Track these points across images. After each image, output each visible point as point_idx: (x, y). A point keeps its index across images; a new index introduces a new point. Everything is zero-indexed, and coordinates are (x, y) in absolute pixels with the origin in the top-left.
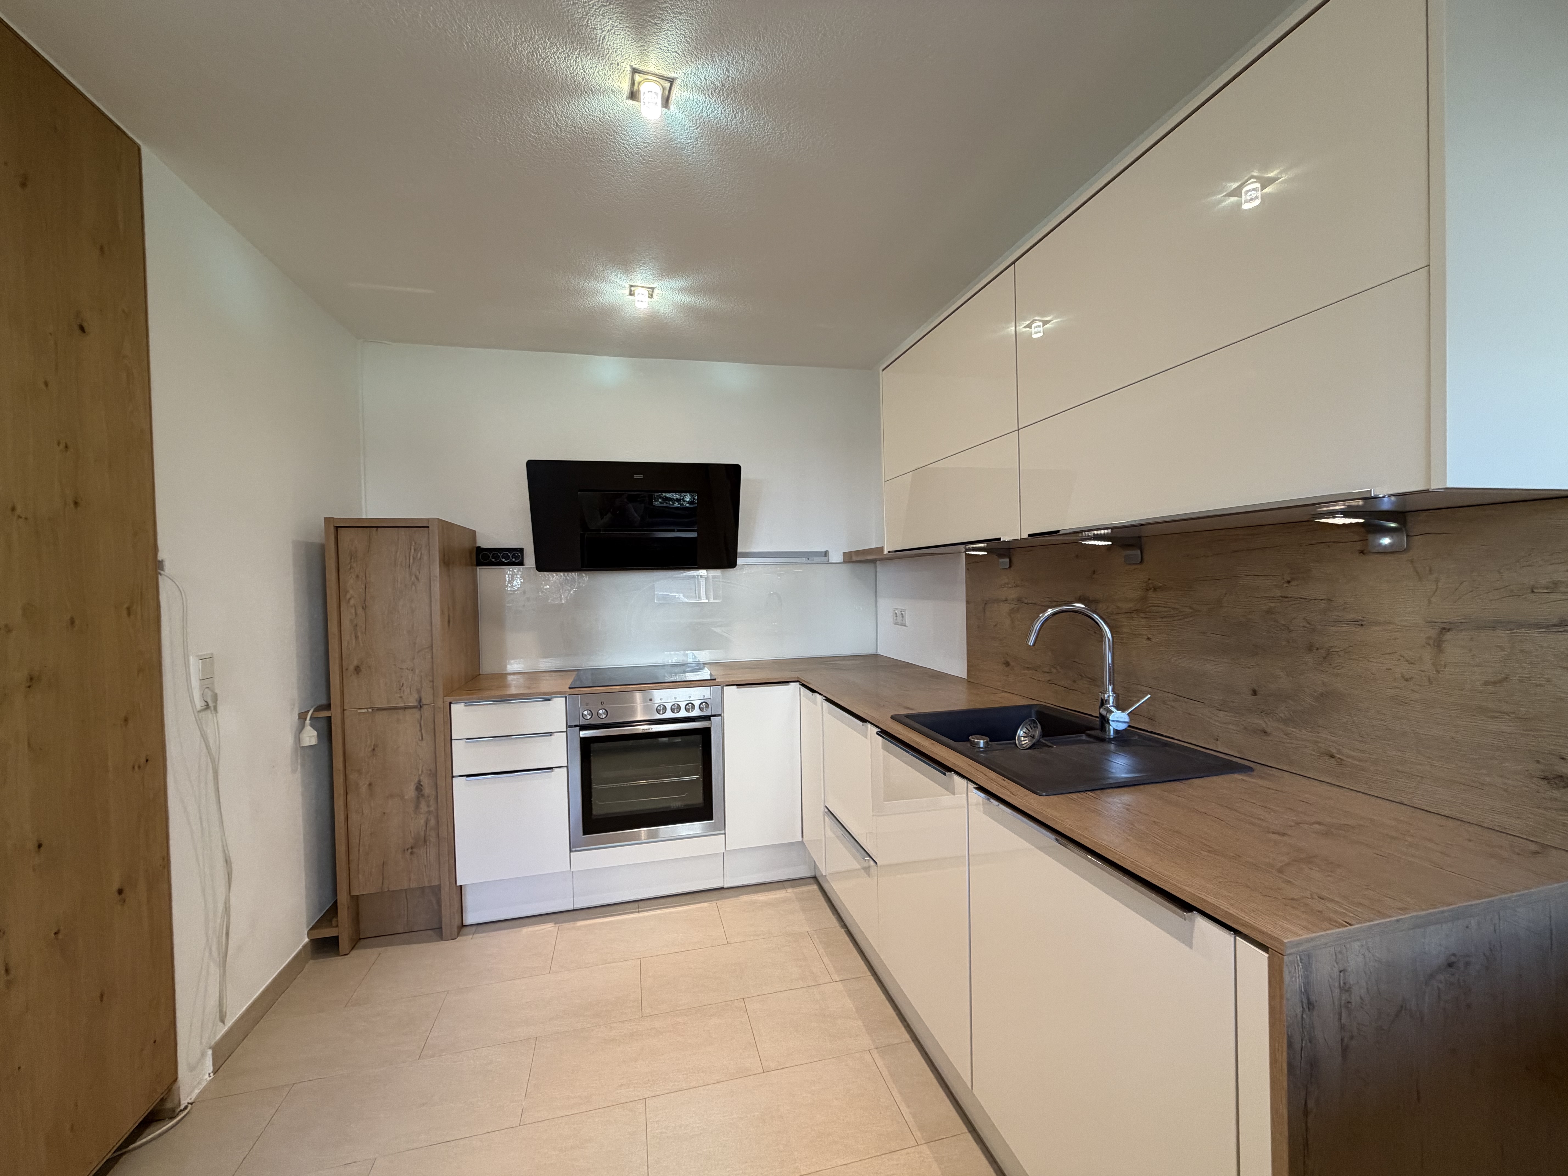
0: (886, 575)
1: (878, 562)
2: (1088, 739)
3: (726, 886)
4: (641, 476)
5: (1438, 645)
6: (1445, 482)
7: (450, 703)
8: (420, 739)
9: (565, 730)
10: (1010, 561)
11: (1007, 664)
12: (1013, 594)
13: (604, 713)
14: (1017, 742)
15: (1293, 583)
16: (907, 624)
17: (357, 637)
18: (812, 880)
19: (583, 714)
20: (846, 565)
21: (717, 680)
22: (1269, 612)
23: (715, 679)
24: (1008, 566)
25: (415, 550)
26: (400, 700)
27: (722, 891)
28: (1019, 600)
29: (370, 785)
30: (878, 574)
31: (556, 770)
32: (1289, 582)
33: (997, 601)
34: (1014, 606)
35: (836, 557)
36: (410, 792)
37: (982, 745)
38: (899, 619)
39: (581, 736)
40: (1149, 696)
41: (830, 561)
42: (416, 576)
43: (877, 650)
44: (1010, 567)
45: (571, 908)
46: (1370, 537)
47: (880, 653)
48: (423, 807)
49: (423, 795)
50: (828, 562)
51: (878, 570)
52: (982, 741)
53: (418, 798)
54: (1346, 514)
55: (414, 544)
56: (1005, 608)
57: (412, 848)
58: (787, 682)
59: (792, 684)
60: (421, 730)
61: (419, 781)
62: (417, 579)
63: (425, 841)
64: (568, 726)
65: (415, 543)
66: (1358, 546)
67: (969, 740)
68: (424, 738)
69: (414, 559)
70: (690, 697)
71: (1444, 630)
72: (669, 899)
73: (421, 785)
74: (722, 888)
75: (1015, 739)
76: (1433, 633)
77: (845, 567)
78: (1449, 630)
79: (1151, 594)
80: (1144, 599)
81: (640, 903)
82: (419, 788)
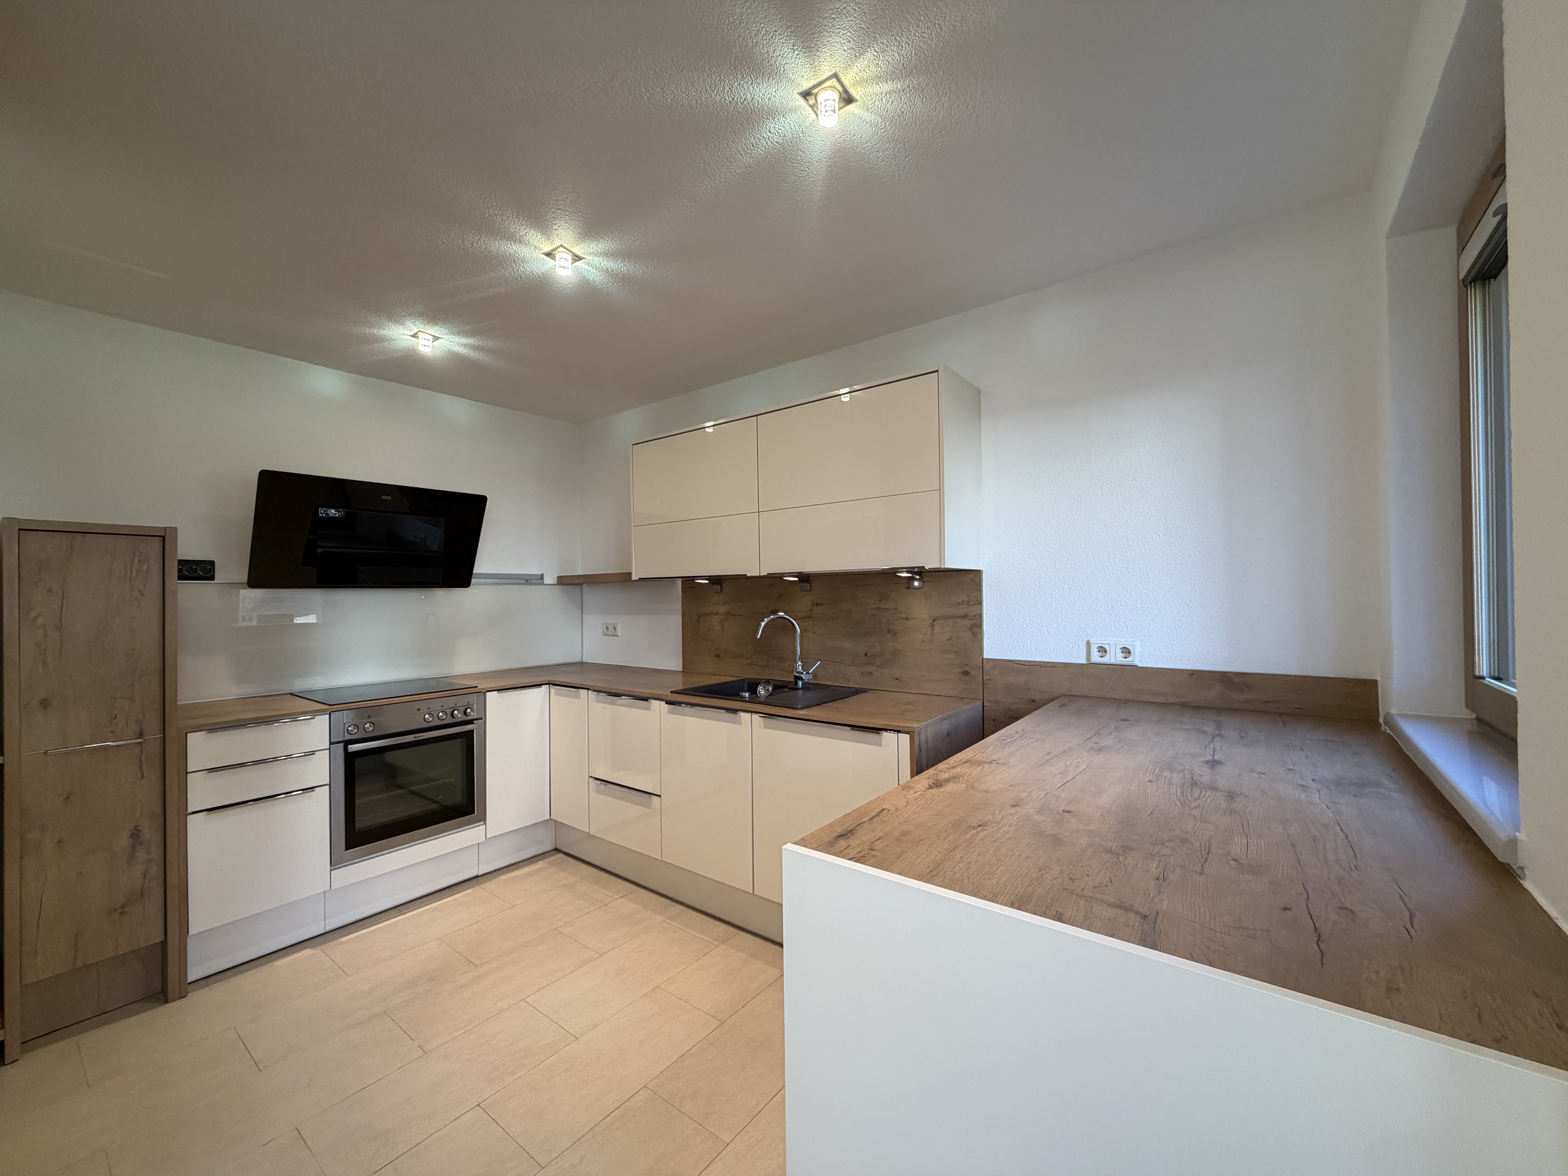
0: (590, 595)
1: (585, 585)
2: (789, 690)
3: (480, 874)
4: (389, 498)
5: (932, 626)
6: (945, 566)
7: (186, 734)
8: (140, 776)
9: (328, 747)
10: (721, 588)
11: (718, 656)
12: (723, 609)
13: (370, 726)
14: (758, 695)
15: (882, 601)
16: (619, 634)
17: (45, 664)
18: (554, 852)
19: (348, 730)
20: (558, 586)
21: (479, 687)
22: (872, 615)
23: (477, 687)
24: (720, 590)
25: (139, 561)
26: (111, 735)
27: (477, 879)
28: (728, 613)
29: (60, 842)
30: (584, 595)
31: (317, 789)
32: (880, 601)
33: (709, 614)
34: (724, 617)
35: (550, 579)
36: (123, 841)
37: (747, 696)
38: (610, 631)
39: (350, 751)
40: (819, 662)
41: (545, 583)
42: (139, 591)
43: (582, 659)
44: (721, 591)
45: (322, 931)
46: (911, 582)
47: (584, 660)
48: (141, 856)
49: (141, 843)
50: (543, 584)
51: (584, 590)
52: (747, 694)
53: (133, 846)
54: (907, 572)
55: (138, 554)
56: (717, 618)
57: (122, 907)
58: (540, 685)
59: (543, 686)
60: (141, 767)
61: (136, 828)
62: (142, 594)
63: (142, 895)
64: (331, 743)
65: (140, 554)
66: (906, 585)
67: (739, 695)
68: (145, 776)
69: (138, 571)
70: (456, 704)
71: (934, 620)
72: (425, 899)
73: (140, 831)
74: (477, 877)
75: (757, 693)
76: (931, 621)
77: (557, 589)
78: (936, 620)
79: (815, 608)
80: (812, 610)
81: (399, 908)
82: (135, 834)
